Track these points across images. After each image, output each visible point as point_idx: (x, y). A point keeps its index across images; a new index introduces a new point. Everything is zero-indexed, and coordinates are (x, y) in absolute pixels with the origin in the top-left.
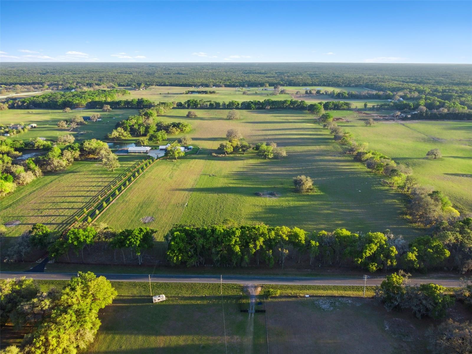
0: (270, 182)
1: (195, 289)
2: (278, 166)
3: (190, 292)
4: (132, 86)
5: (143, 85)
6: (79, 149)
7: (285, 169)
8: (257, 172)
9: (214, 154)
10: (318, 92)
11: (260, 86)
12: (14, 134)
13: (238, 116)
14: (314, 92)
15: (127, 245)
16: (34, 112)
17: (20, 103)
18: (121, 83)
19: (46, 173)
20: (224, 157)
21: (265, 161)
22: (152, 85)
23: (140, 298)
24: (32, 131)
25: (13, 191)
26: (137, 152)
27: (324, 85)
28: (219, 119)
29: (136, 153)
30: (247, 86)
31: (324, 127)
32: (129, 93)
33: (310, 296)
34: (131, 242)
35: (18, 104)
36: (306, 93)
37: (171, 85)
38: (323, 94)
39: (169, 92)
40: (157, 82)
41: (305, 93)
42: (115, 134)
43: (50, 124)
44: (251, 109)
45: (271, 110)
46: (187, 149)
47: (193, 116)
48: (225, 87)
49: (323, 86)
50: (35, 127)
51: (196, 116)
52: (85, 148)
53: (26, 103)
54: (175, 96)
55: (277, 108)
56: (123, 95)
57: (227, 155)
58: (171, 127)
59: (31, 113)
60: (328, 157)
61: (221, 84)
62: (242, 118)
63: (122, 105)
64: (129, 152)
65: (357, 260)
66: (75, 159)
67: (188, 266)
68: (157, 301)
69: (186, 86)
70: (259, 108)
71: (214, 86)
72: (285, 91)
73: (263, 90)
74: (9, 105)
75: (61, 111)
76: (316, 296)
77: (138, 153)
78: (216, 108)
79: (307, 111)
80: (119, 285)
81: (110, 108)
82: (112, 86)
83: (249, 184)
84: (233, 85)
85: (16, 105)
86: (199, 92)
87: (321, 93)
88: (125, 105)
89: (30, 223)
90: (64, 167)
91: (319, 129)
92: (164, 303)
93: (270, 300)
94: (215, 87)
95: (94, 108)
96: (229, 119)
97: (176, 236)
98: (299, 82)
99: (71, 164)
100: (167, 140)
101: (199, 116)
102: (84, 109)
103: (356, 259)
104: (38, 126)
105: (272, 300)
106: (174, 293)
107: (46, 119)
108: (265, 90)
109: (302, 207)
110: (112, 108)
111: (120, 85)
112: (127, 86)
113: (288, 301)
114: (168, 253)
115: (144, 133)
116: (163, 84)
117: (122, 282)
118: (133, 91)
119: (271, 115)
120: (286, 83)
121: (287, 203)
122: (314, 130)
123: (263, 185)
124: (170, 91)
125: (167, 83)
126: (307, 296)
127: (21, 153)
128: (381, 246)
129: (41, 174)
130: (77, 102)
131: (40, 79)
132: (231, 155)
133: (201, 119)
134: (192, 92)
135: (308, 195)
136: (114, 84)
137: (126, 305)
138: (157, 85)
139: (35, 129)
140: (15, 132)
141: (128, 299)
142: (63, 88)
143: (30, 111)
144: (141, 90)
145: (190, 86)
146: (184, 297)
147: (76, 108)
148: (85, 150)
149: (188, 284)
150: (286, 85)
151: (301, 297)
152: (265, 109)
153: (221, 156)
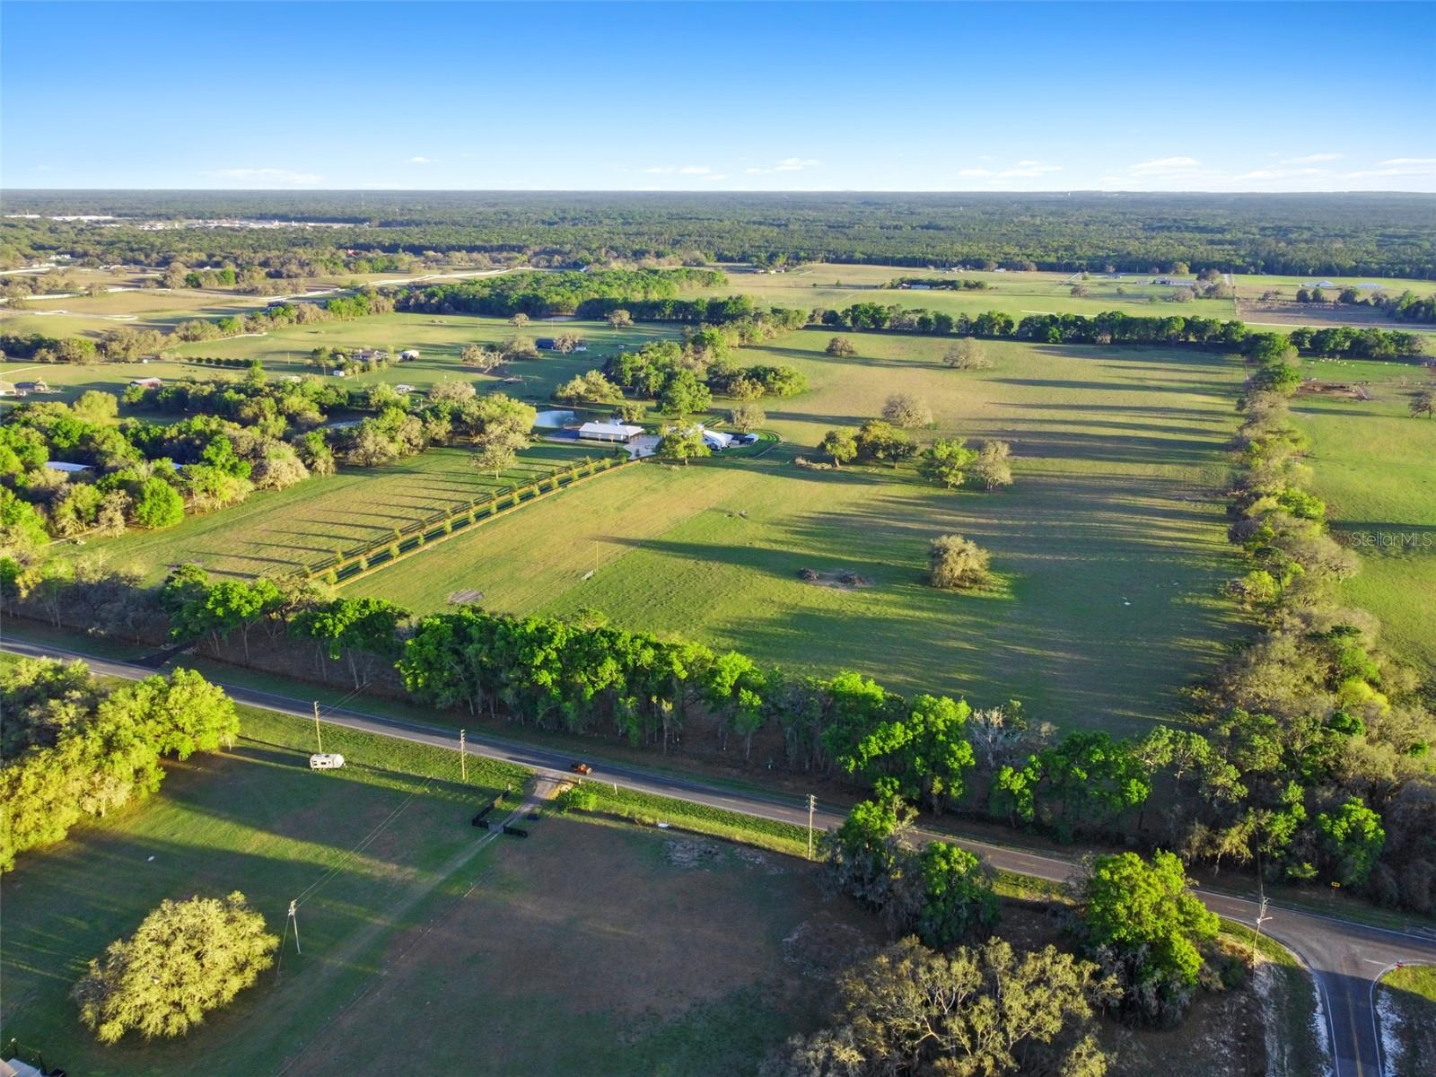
0: (883, 548)
1: (421, 759)
2: (963, 511)
3: (406, 763)
4: (751, 262)
5: (781, 260)
6: (449, 417)
7: (973, 520)
8: (877, 520)
9: (801, 461)
10: (1347, 297)
11: (1157, 270)
12: (354, 372)
13: (978, 360)
14: (1332, 296)
15: (313, 632)
16: (445, 323)
17: (422, 298)
18: (726, 253)
19: (342, 467)
20: (828, 470)
21: (941, 492)
22: (810, 260)
23: (296, 753)
24: (401, 367)
25: (242, 499)
26: (600, 436)
27: (1402, 275)
28: (917, 367)
29: (597, 439)
30: (1112, 269)
31: (1238, 409)
32: (726, 282)
33: (669, 828)
34: (324, 627)
35: (417, 299)
36: (1302, 296)
37: (869, 260)
38: (1365, 303)
39: (842, 282)
40: (830, 251)
41: (1295, 298)
42: (578, 386)
43: (450, 354)
44: (1046, 341)
45: (1113, 346)
46: (738, 442)
47: (844, 353)
48: (1038, 270)
49: (1396, 276)
50: (412, 359)
51: (852, 352)
52: (467, 415)
53: (436, 299)
54: (846, 294)
55: (1136, 342)
56: (708, 285)
57: (840, 467)
58: (741, 378)
59: (437, 323)
60: (1154, 500)
61: (1026, 262)
62: (991, 365)
63: (668, 312)
64: (581, 435)
65: (845, 761)
66: (435, 442)
67: (438, 706)
68: (319, 766)
69: (915, 266)
70: (1077, 340)
71: (1001, 266)
72: (1221, 289)
73: (1154, 283)
74: (398, 301)
75: (505, 321)
76: (683, 830)
77: (602, 440)
78: (935, 334)
79: (1238, 358)
80: (275, 720)
81: (630, 318)
82: (695, 260)
83: (814, 548)
84: (1068, 264)
85: (412, 301)
86: (933, 284)
87: (1359, 299)
88: (675, 312)
89: (218, 569)
90: (392, 458)
91: (1223, 414)
92: (333, 774)
93: (565, 814)
94: (1002, 270)
95: (595, 319)
96: (952, 367)
97: (426, 628)
98: (1304, 261)
99: (415, 452)
100: (706, 413)
101: (861, 354)
102: (569, 319)
103: (842, 759)
104: (421, 358)
105: (571, 816)
106: (370, 757)
107: (456, 341)
108: (1163, 283)
109: (897, 621)
110: (636, 321)
111: (721, 258)
112: (740, 260)
113: (606, 827)
114: (396, 666)
115: (658, 389)
116: (844, 257)
117: (284, 716)
118: (749, 275)
119: (1102, 362)
120: (1254, 264)
121: (863, 607)
122: (1197, 417)
123: (851, 553)
124: (844, 280)
125: (858, 255)
126: (661, 825)
127: (326, 416)
128: (930, 736)
129: (332, 467)
130: (557, 299)
131: (524, 237)
132: (852, 469)
133: (868, 362)
134: (914, 283)
135: (957, 595)
136: (706, 255)
137: (257, 761)
138: (828, 260)
139: (409, 364)
140: (357, 368)
141: (271, 752)
142: (564, 261)
143: (438, 318)
144: (773, 272)
145: (923, 263)
146: (384, 770)
147: (551, 316)
148: (465, 422)
149: (416, 747)
150: (1252, 269)
151: (644, 824)
152: (1093, 342)
153: (818, 466)
